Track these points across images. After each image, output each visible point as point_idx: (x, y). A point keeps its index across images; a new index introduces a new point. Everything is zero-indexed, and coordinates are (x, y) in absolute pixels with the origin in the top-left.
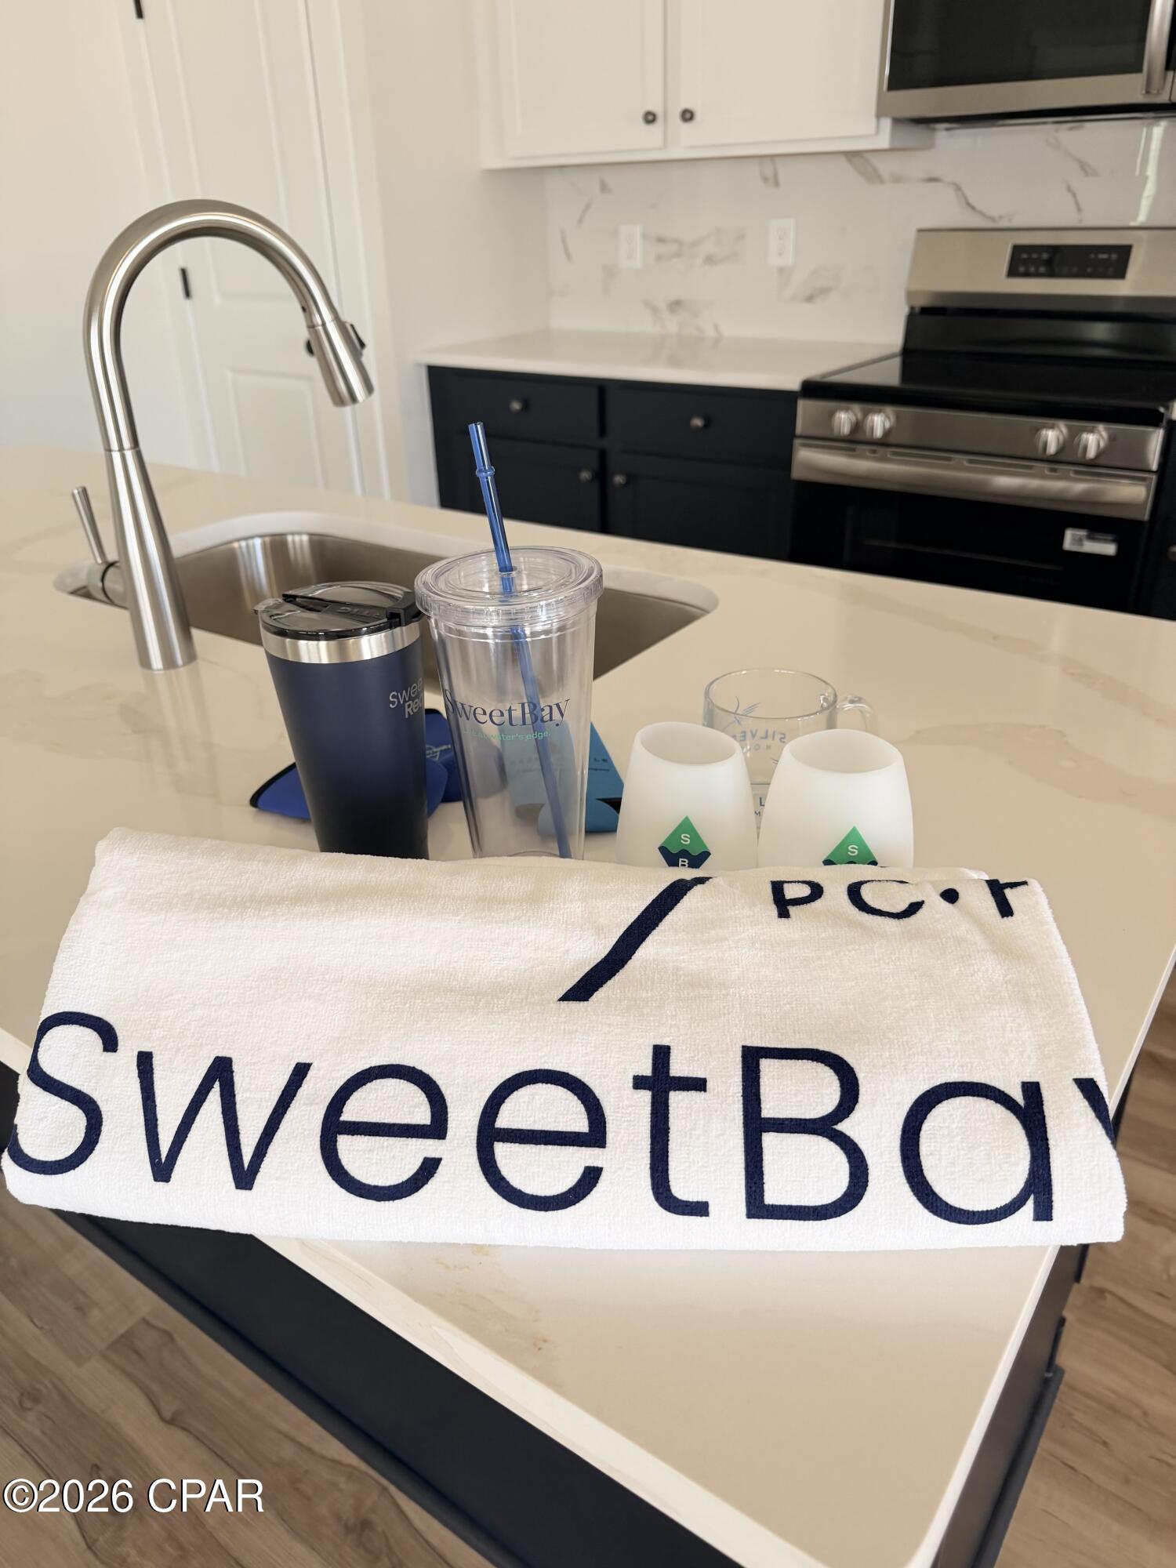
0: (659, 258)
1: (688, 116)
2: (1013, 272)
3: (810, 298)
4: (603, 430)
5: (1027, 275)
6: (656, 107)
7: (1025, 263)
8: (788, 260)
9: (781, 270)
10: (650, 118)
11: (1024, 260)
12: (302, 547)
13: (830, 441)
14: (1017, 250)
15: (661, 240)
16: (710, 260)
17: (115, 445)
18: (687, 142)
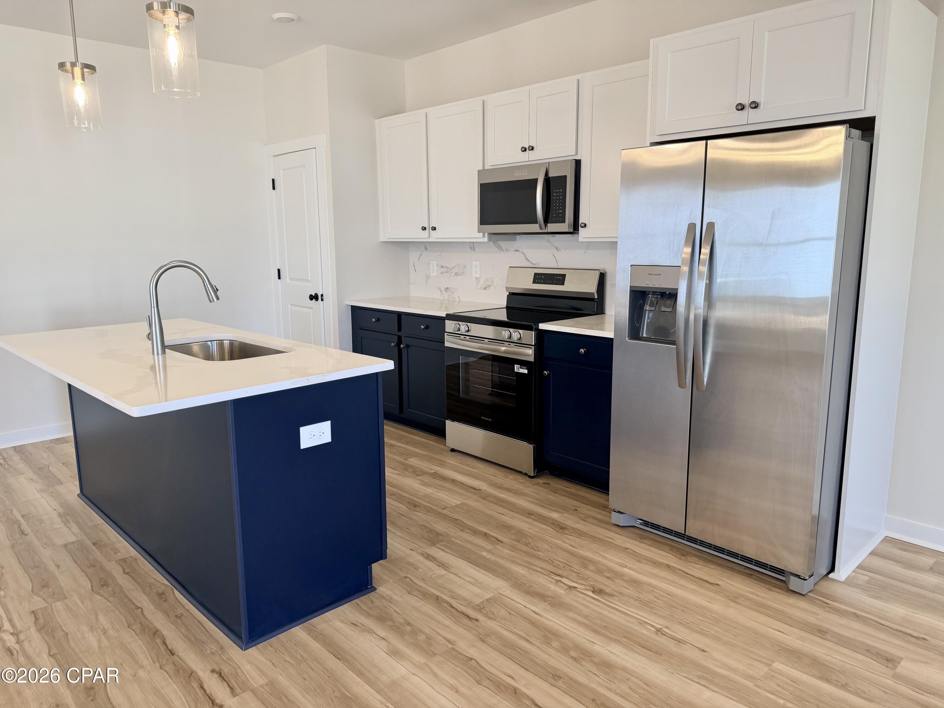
0: (442, 273)
1: (434, 229)
2: (534, 282)
3: (485, 289)
4: (400, 329)
5: (538, 283)
6: (426, 225)
7: (539, 279)
8: (478, 275)
9: (477, 278)
10: (424, 229)
11: (539, 278)
12: (236, 346)
13: (456, 334)
14: (536, 274)
15: (442, 267)
16: (456, 274)
17: (153, 306)
18: (435, 237)
